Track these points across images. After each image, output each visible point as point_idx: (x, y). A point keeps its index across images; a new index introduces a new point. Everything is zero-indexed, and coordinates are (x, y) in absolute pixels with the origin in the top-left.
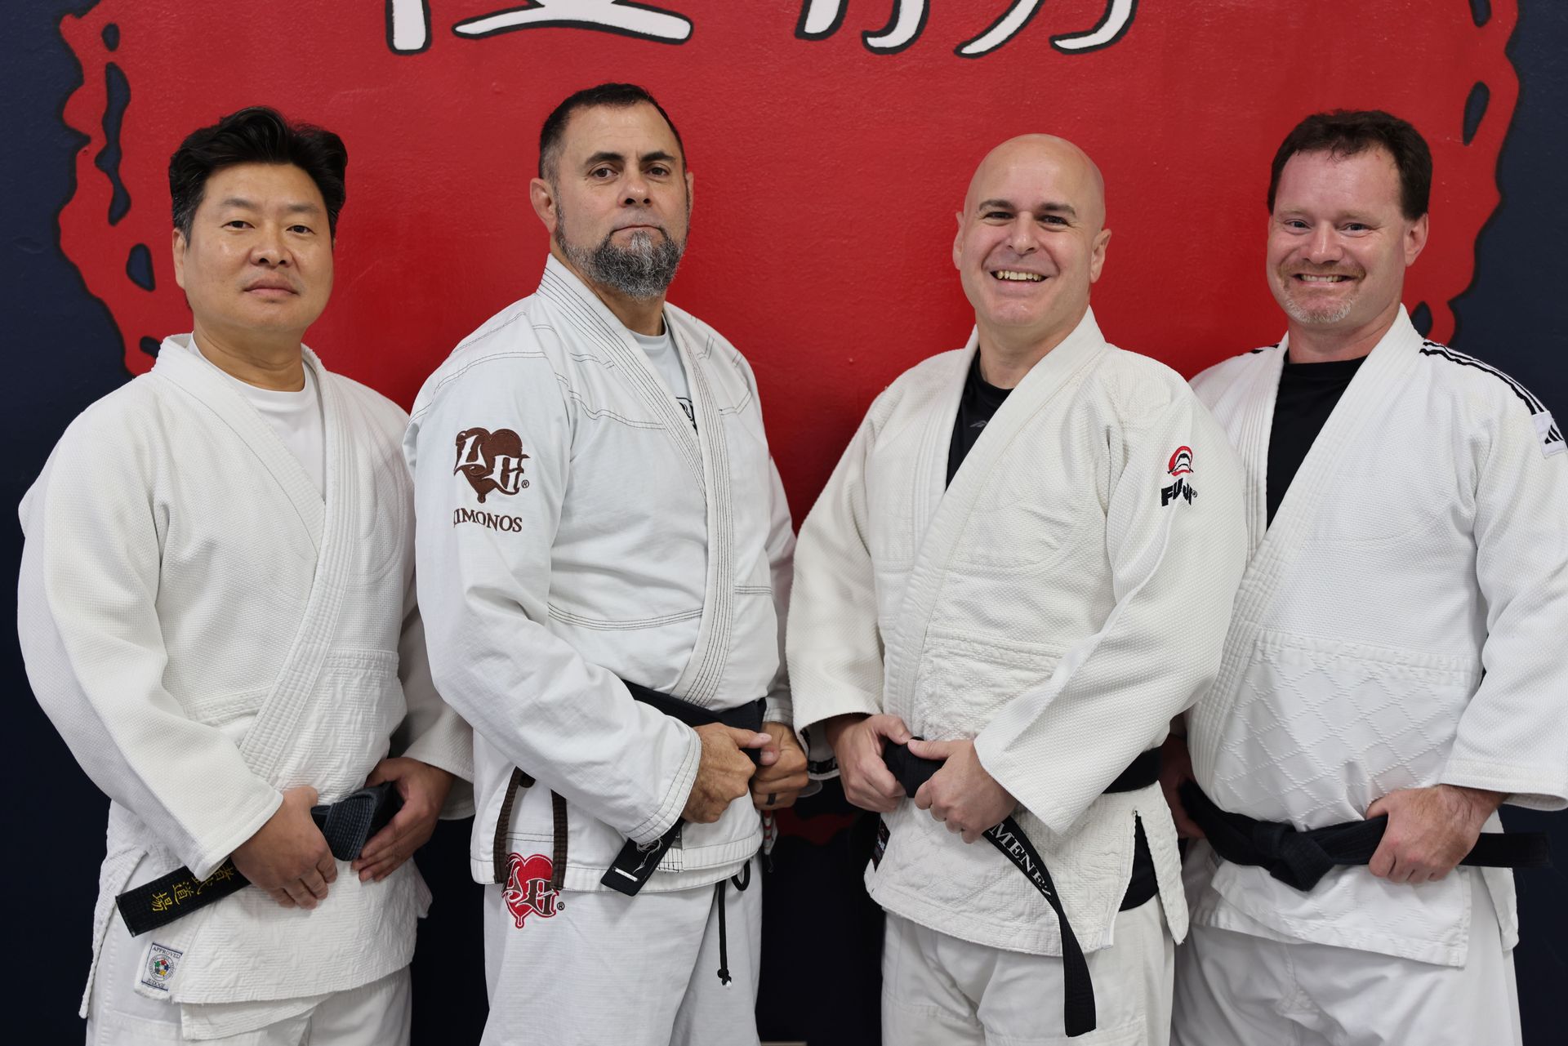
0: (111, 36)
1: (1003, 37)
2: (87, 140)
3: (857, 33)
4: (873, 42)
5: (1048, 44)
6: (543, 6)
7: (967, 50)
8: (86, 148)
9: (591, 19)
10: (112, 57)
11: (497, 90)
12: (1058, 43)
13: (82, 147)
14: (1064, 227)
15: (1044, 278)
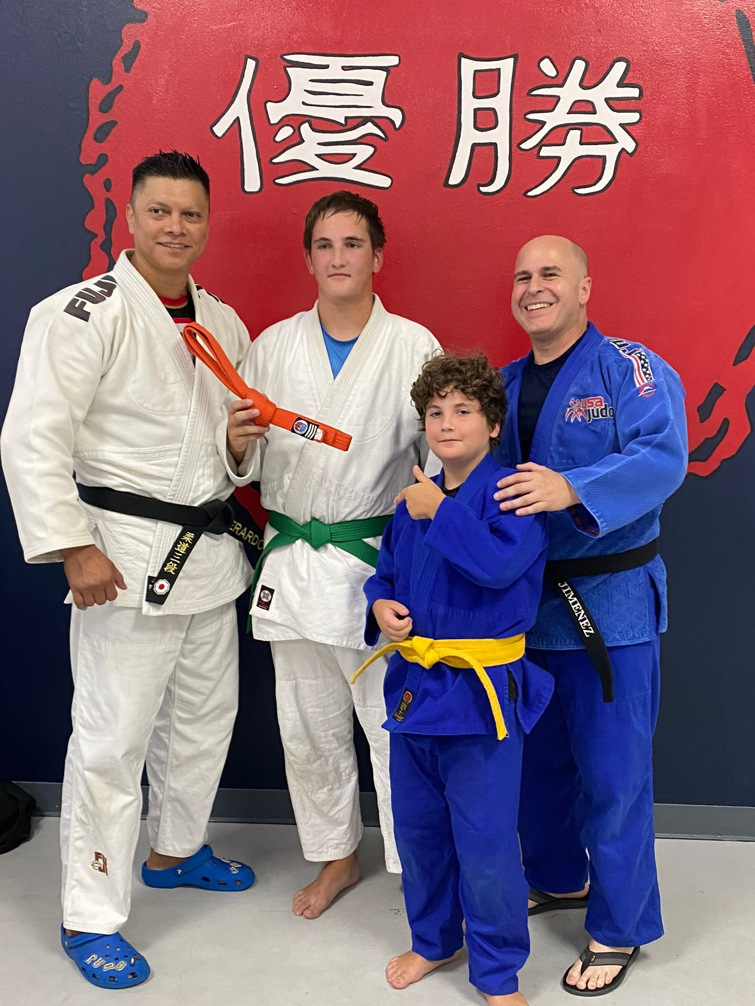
0: (108, 185)
1: (548, 187)
2: (96, 236)
3: (476, 184)
4: (483, 189)
5: (571, 191)
6: (318, 170)
7: (530, 194)
8: (96, 240)
9: (342, 177)
10: (108, 195)
11: (295, 212)
12: (576, 190)
13: (94, 239)
14: (556, 277)
15: (551, 304)
